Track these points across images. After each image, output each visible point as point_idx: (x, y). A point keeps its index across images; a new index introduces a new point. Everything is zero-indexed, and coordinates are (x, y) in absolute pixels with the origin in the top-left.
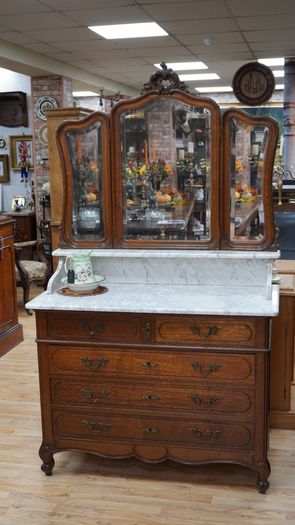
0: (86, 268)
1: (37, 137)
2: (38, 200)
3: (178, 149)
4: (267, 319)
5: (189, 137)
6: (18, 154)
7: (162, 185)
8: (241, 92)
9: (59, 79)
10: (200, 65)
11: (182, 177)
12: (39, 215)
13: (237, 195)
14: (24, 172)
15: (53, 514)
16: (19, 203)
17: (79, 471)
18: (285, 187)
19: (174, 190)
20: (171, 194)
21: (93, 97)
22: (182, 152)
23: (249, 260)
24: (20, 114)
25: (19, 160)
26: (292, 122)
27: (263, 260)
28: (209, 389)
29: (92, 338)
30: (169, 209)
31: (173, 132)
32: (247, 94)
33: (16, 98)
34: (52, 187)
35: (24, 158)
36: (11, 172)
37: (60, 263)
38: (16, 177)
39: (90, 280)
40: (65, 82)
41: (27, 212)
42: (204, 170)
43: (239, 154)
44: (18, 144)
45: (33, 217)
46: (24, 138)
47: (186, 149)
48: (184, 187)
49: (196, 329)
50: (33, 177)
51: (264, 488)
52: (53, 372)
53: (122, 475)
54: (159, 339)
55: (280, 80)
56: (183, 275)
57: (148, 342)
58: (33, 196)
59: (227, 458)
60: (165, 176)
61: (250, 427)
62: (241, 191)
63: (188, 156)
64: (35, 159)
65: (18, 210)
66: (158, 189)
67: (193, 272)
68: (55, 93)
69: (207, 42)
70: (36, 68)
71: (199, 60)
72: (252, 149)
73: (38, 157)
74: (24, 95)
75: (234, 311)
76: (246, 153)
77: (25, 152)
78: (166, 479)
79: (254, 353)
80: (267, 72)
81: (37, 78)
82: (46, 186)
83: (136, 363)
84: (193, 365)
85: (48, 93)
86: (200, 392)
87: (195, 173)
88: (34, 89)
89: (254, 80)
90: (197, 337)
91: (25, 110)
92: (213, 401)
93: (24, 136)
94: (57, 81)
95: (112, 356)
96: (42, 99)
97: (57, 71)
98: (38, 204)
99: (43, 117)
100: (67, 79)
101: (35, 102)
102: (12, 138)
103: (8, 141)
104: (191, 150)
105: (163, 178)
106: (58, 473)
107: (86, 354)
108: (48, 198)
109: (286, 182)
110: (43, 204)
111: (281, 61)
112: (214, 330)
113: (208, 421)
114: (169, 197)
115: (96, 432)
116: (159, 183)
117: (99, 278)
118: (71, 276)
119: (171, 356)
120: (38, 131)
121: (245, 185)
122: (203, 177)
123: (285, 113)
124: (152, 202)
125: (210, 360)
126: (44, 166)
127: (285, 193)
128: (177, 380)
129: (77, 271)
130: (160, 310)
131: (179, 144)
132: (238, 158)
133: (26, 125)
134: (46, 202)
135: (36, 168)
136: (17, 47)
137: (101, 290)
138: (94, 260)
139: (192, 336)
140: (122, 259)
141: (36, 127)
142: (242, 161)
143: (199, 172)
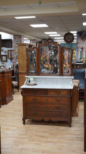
0: (33, 80)
1: (15, 50)
2: (15, 66)
3: (50, 53)
4: (71, 90)
5: (52, 50)
6: (10, 55)
7: (46, 63)
8: (66, 40)
9: (21, 36)
10: (56, 33)
11: (51, 61)
12: (15, 70)
13: (65, 65)
14: (11, 59)
15: (26, 131)
16: (10, 67)
17: (31, 124)
18: (76, 63)
19: (49, 64)
20: (48, 65)
21: (27, 40)
22: (51, 54)
23: (67, 78)
24: (10, 44)
25: (10, 56)
26: (78, 47)
27: (70, 78)
28: (59, 105)
29: (34, 94)
30: (48, 69)
31: (48, 49)
32: (67, 40)
33: (10, 41)
34: (19, 63)
35: (11, 56)
36: (8, 59)
37: (27, 79)
38: (9, 60)
39: (33, 82)
40: (22, 37)
41: (12, 69)
42: (56, 59)
43: (65, 55)
44: (10, 52)
45: (13, 71)
46: (11, 51)
47: (52, 53)
48: (51, 63)
49: (56, 92)
50: (13, 60)
51: (70, 126)
52: (26, 101)
53: (40, 125)
54: (48, 94)
55: (75, 36)
56: (53, 82)
57: (46, 95)
58: (13, 65)
59: (62, 120)
60: (47, 60)
61: (67, 113)
62: (66, 64)
63: (52, 55)
64: (14, 56)
65: (9, 69)
66: (45, 64)
67: (55, 81)
68: (19, 39)
69: (57, 28)
70: (15, 34)
71: (55, 32)
72: (69, 53)
73: (15, 56)
74: (12, 40)
75: (64, 88)
76: (67, 55)
77: (11, 54)
78: (50, 125)
79: (68, 97)
80: (72, 34)
81: (15, 36)
82: (17, 63)
83: (44, 99)
84: (56, 100)
85: (18, 39)
86: (57, 106)
87: (54, 60)
88: (14, 38)
89: (69, 37)
90: (56, 94)
91: (11, 43)
92: (60, 107)
93: (11, 50)
94: (20, 37)
95: (38, 98)
96: (16, 41)
97: (20, 34)
98: (15, 67)
99: (16, 45)
100: (23, 36)
101: (14, 42)
102: (8, 50)
103: (7, 51)
104: (53, 54)
105: (46, 61)
106: (26, 124)
107: (33, 98)
108: (18, 66)
109: (77, 62)
110: (16, 67)
111: (76, 32)
112: (60, 92)
113: (59, 112)
114: (47, 66)
115: (35, 115)
116: (45, 62)
117: (35, 82)
118: (30, 81)
119: (51, 98)
120: (15, 49)
121: (67, 63)
122: (56, 61)
123: (77, 45)
124: (44, 67)
125: (59, 98)
126: (16, 58)
127: (77, 65)
128: (52, 103)
129: (31, 80)
130: (49, 88)
131: (50, 52)
132: (65, 56)
133: (12, 47)
134: (17, 67)
135: (14, 58)
136: (11, 29)
137: (36, 85)
138: (34, 78)
139: (55, 94)
140: (40, 78)
141: (14, 48)
142: (66, 57)
143: (55, 59)
